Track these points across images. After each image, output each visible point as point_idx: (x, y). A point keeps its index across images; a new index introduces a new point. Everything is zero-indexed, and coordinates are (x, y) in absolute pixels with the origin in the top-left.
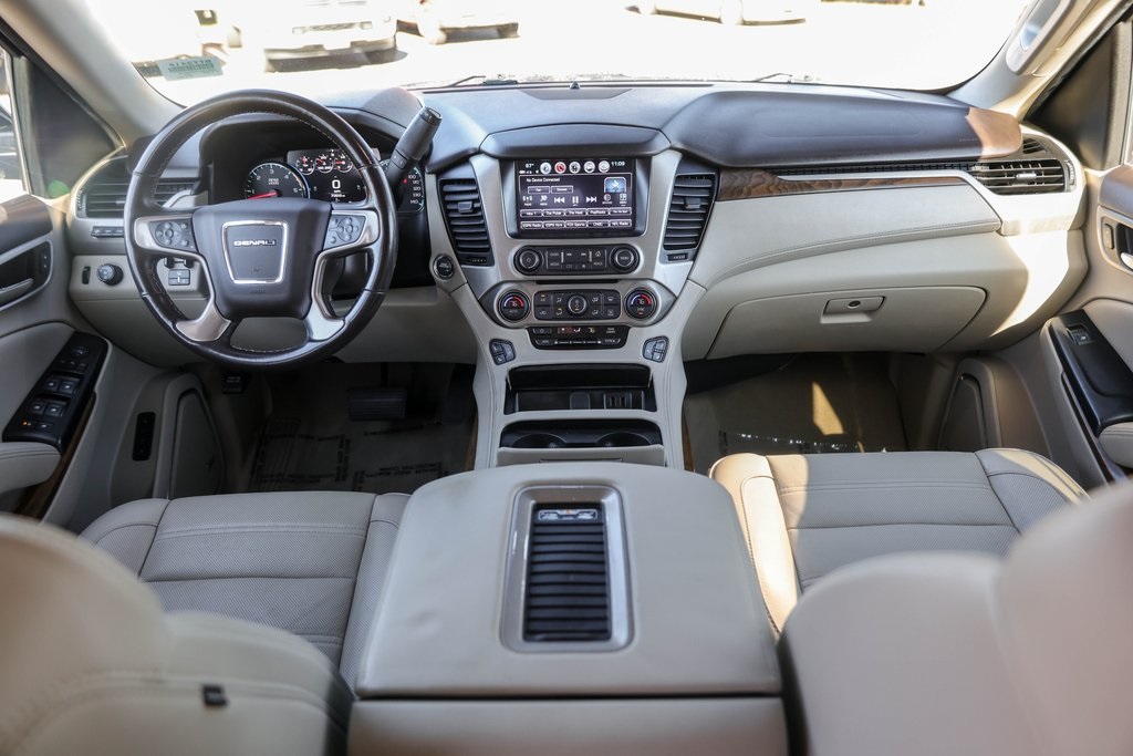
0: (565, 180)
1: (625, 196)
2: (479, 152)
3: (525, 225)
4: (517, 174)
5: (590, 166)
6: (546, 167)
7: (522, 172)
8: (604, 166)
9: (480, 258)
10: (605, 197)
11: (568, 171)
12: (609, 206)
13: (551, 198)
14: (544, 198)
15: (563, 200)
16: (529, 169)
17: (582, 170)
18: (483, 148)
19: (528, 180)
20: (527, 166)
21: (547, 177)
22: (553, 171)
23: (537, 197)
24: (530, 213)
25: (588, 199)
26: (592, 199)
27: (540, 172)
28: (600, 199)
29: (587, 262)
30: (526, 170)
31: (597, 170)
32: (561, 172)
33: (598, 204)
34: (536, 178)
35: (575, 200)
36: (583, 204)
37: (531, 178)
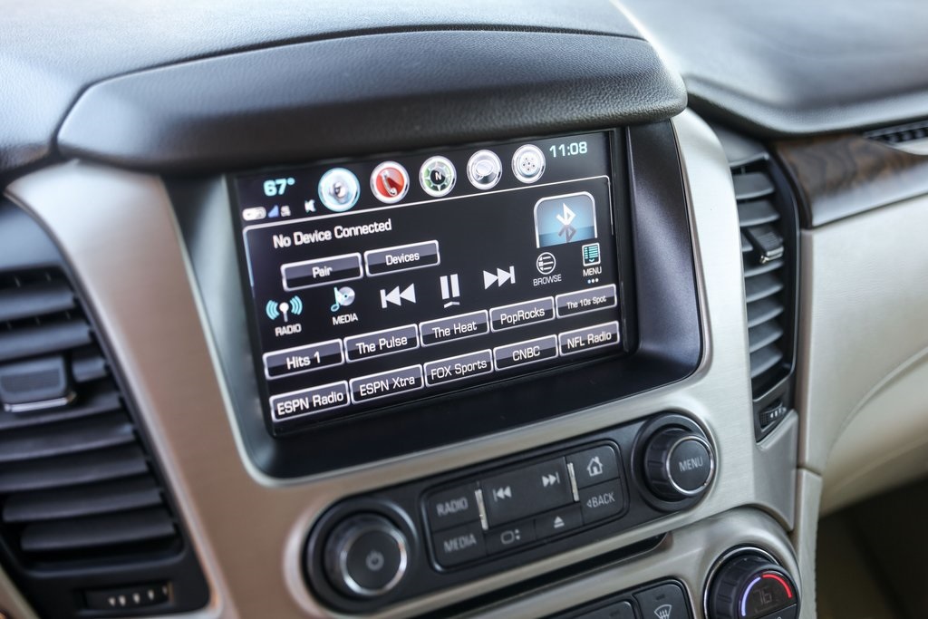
0: (410, 223)
1: (594, 250)
2: (55, 155)
3: (287, 404)
4: (238, 223)
5: (484, 165)
6: (338, 187)
7: (251, 214)
8: (529, 161)
9: (139, 583)
10: (540, 264)
11: (415, 191)
12: (551, 290)
13: (367, 292)
14: (344, 297)
15: (410, 294)
16: (278, 200)
17: (463, 183)
18: (67, 136)
19: (281, 242)
20: (270, 188)
21: (347, 221)
22: (366, 197)
23: (318, 301)
24: (297, 359)
25: (489, 279)
26: (504, 276)
27: (321, 208)
28: (527, 271)
29: (568, 507)
30: (268, 203)
31: (508, 176)
32: (394, 199)
33: (521, 290)
34: (308, 228)
35: (450, 286)
36: (474, 297)
37: (288, 231)
